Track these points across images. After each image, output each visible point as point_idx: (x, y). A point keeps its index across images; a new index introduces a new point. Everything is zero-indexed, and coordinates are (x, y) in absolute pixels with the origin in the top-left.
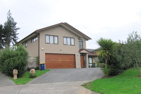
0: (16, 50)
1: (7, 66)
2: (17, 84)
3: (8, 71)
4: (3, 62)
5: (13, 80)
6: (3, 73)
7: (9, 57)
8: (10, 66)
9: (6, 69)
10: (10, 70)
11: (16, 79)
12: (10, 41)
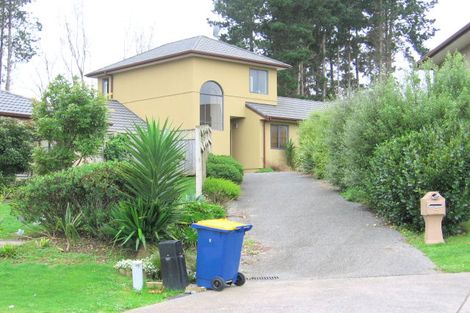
0: (430, 89)
1: (389, 173)
2: (444, 270)
3: (396, 198)
4: (369, 152)
5: (425, 249)
6: (372, 208)
7: (398, 126)
8: (402, 175)
9: (383, 189)
10: (407, 196)
11: (437, 242)
12: (393, 47)
